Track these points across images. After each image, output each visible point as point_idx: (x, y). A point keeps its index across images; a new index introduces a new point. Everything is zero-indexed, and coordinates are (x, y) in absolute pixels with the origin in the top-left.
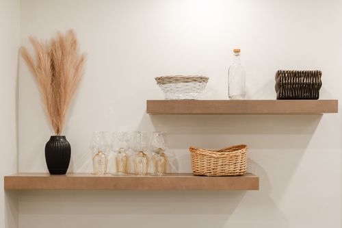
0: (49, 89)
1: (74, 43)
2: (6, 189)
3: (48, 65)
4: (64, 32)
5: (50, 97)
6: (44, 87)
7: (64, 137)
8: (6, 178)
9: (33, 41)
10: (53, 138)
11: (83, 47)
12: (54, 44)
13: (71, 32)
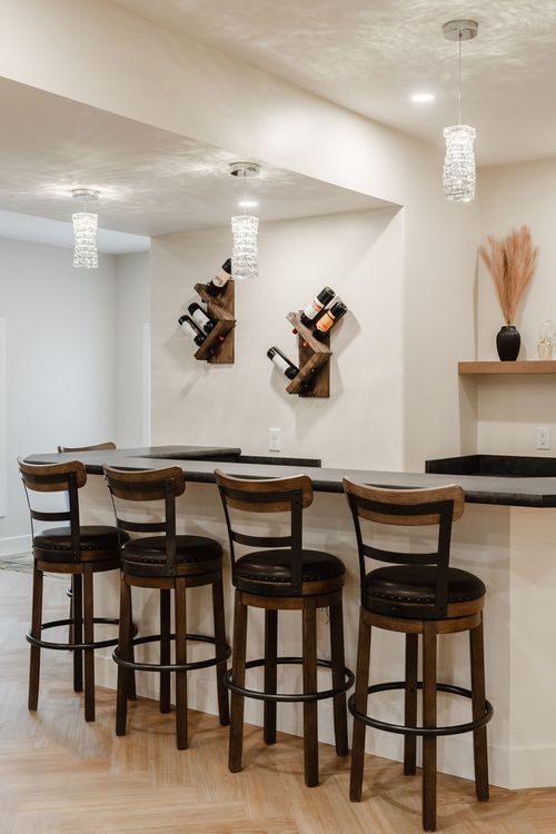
0: (502, 284)
1: (527, 237)
2: (460, 374)
3: (501, 262)
4: (518, 229)
5: (502, 290)
6: (497, 283)
7: (514, 328)
8: (460, 364)
9: (490, 240)
10: (503, 328)
11: (535, 242)
12: (508, 239)
13: (525, 228)
